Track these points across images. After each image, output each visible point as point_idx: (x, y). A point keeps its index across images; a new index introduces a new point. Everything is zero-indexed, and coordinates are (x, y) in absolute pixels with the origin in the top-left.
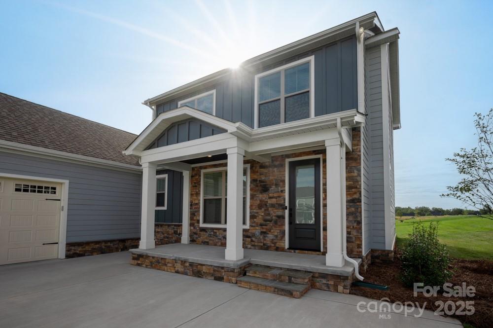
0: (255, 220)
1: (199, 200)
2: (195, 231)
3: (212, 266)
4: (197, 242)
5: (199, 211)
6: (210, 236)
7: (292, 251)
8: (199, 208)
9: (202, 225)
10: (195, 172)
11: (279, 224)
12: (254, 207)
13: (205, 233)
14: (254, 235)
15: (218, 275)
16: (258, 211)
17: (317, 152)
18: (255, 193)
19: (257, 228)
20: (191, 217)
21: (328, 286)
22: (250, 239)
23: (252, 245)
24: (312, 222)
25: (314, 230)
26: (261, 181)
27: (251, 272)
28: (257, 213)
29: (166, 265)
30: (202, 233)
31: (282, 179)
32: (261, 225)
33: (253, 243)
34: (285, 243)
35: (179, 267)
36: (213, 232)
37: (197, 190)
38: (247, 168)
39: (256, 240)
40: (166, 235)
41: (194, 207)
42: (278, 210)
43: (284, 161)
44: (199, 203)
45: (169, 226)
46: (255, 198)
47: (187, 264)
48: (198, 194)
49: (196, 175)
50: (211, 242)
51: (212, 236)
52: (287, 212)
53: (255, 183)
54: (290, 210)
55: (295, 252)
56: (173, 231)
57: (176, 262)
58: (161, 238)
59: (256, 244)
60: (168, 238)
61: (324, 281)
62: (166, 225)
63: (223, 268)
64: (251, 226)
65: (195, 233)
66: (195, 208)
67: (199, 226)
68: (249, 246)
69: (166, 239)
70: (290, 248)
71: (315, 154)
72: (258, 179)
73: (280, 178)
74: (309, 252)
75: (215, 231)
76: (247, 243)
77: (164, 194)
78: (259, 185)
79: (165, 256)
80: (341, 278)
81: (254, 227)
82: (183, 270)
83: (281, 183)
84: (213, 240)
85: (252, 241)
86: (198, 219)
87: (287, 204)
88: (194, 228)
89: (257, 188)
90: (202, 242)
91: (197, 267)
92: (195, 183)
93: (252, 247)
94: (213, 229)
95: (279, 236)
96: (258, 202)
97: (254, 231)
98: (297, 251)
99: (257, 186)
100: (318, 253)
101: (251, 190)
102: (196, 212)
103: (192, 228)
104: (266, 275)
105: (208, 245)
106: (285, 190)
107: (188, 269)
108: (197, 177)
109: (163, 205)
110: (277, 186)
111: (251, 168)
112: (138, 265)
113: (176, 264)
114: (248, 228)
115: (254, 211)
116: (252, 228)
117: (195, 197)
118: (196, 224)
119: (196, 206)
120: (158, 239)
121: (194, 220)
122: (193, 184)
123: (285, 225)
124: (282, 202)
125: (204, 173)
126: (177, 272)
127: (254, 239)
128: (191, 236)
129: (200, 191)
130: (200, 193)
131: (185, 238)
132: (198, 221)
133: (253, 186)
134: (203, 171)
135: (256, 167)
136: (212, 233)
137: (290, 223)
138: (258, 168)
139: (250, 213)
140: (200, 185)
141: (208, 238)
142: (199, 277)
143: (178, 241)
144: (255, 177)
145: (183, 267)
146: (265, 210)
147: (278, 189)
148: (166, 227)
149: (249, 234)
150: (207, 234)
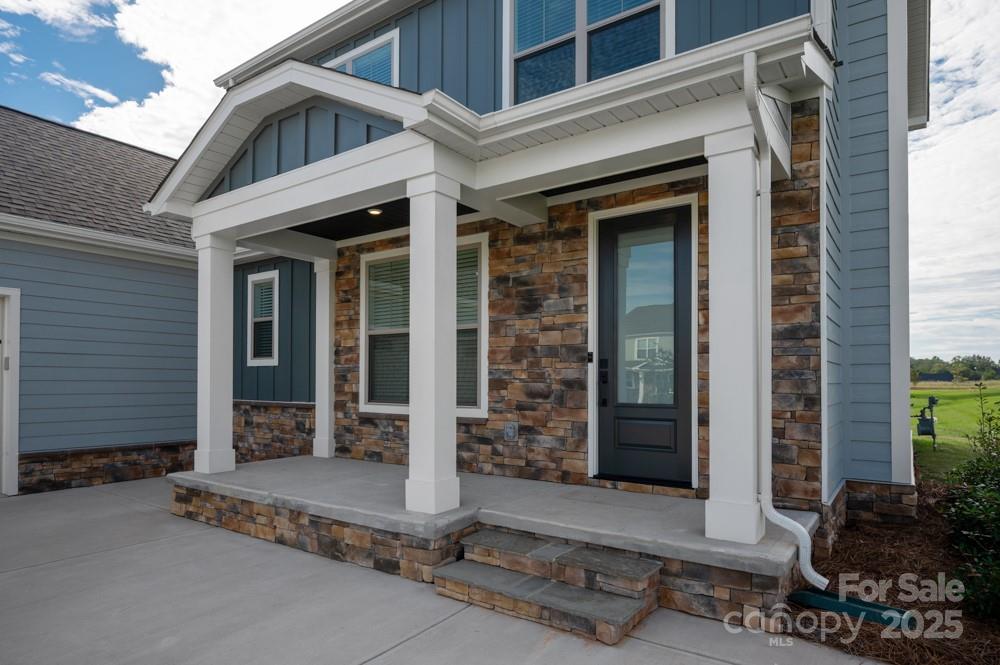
0: (504, 392)
1: (357, 339)
2: (346, 422)
3: (367, 528)
4: (352, 454)
5: (356, 369)
6: (385, 436)
7: (608, 484)
8: (357, 360)
9: (365, 407)
10: (346, 262)
11: (570, 404)
12: (500, 357)
13: (372, 429)
14: (500, 436)
15: (384, 555)
16: (513, 367)
17: (681, 187)
18: (503, 316)
19: (509, 415)
20: (336, 385)
21: (710, 603)
22: (489, 448)
23: (496, 465)
24: (668, 397)
25: (671, 423)
26: (519, 282)
27: (476, 550)
28: (509, 372)
29: (253, 520)
30: (365, 429)
31: (579, 272)
32: (520, 408)
33: (498, 459)
34: (586, 460)
35: (285, 527)
36: (394, 426)
37: (352, 312)
38: (480, 244)
39: (507, 451)
40: (276, 433)
41: (343, 358)
42: (567, 365)
43: (583, 218)
44: (357, 346)
45: (284, 408)
46: (503, 331)
47: (305, 521)
48: (353, 322)
49: (348, 268)
50: (387, 454)
51: (390, 436)
52: (592, 369)
53: (502, 287)
54: (602, 363)
55: (616, 488)
56: (293, 424)
57: (277, 514)
58: (267, 442)
59: (506, 461)
60: (281, 441)
61: (699, 588)
62: (277, 407)
63: (396, 536)
64: (492, 410)
65: (349, 430)
66: (347, 360)
67: (356, 409)
68: (488, 467)
69: (278, 445)
70: (599, 477)
71: (677, 193)
72: (512, 276)
73: (570, 271)
74: (656, 488)
75: (397, 423)
76: (481, 458)
77: (270, 323)
78: (514, 291)
79: (249, 493)
80: (755, 580)
81: (501, 412)
82: (293, 535)
83: (576, 286)
84: (393, 449)
85: (495, 452)
86: (354, 390)
87: (592, 346)
88: (345, 413)
89: (508, 302)
90: (366, 454)
91: (330, 531)
92: (345, 292)
93: (496, 471)
94: (391, 418)
95: (570, 440)
96: (512, 342)
97: (500, 425)
98: (621, 485)
99: (508, 296)
100: (683, 491)
101: (492, 306)
102: (349, 370)
103: (340, 415)
104: (519, 563)
105: (381, 461)
106: (586, 305)
107: (307, 535)
108: (351, 276)
109: (269, 354)
110: (564, 294)
111: (492, 243)
112: (190, 515)
113: (277, 518)
114: (486, 416)
115: (502, 367)
116: (495, 416)
117: (347, 331)
118: (349, 404)
119: (350, 356)
120: (259, 444)
121: (346, 394)
122: (341, 294)
123: (585, 408)
124: (579, 340)
125: (367, 263)
126: (280, 541)
127: (500, 447)
128: (337, 437)
129: (357, 313)
130: (358, 320)
131: (323, 443)
132: (355, 397)
133: (496, 294)
134: (365, 258)
135: (504, 241)
136: (391, 430)
137: (603, 402)
138: (511, 241)
139: (490, 373)
140: (358, 296)
141: (380, 442)
142: (335, 558)
143: (306, 449)
144: (503, 268)
145: (293, 526)
146: (531, 365)
147: (567, 303)
148: (278, 411)
149: (488, 434)
150: (378, 432)
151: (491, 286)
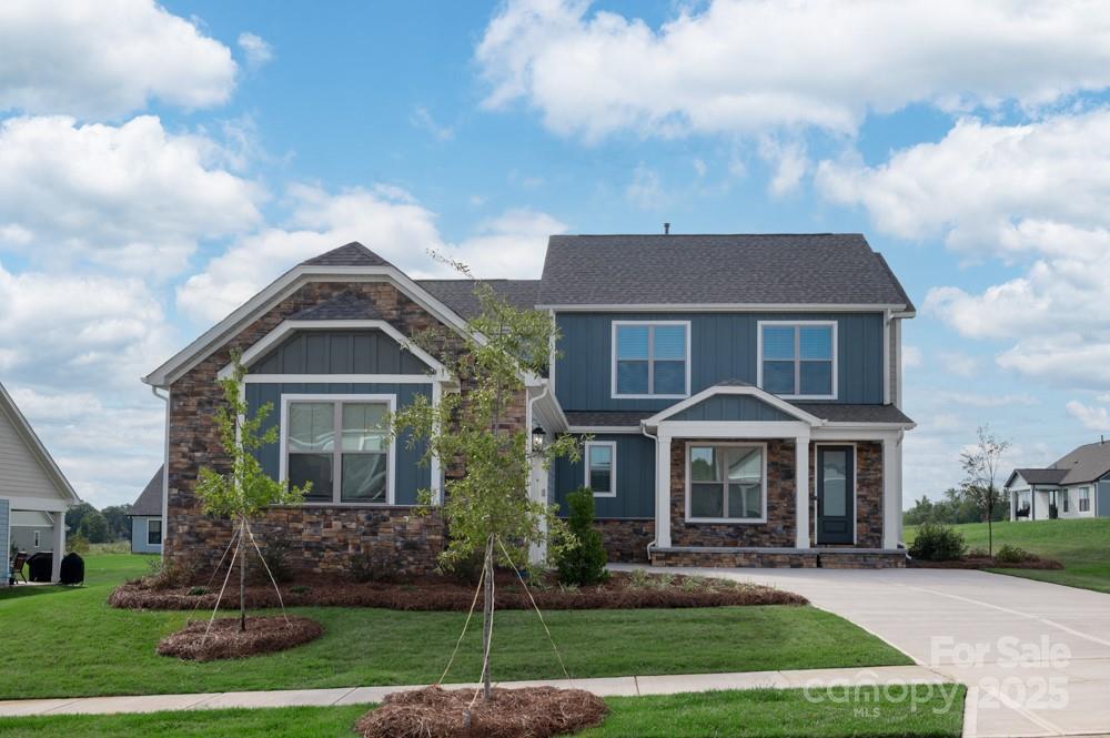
0: (776, 512)
1: (684, 485)
3: (788, 554)
5: (683, 500)
6: (704, 534)
7: (823, 546)
8: (684, 496)
9: (689, 519)
12: (772, 497)
13: (695, 530)
14: (774, 530)
15: (795, 562)
18: (774, 478)
19: (778, 522)
22: (767, 536)
23: (771, 544)
24: (843, 513)
26: (783, 465)
28: (775, 504)
30: (690, 531)
32: (784, 518)
33: (773, 541)
34: (813, 537)
37: (680, 471)
38: (763, 448)
39: (777, 537)
40: (615, 536)
44: (684, 489)
45: (622, 522)
46: (774, 485)
48: (682, 476)
49: (678, 448)
50: (707, 543)
51: (709, 534)
52: (816, 502)
53: (772, 467)
54: (819, 501)
56: (631, 530)
59: (777, 541)
62: (617, 521)
63: (800, 555)
64: (768, 519)
65: (680, 532)
66: (677, 495)
67: (683, 521)
68: (768, 545)
69: (617, 543)
70: (819, 543)
72: (779, 463)
75: (714, 527)
76: (763, 541)
77: (609, 472)
78: (780, 470)
81: (774, 520)
84: (712, 540)
85: (771, 537)
86: (683, 511)
88: (677, 524)
89: (777, 474)
90: (691, 544)
92: (676, 460)
94: (710, 524)
96: (779, 490)
97: (774, 526)
99: (777, 471)
101: (769, 475)
102: (678, 501)
103: (673, 524)
106: (814, 478)
108: (679, 452)
109: (608, 489)
111: (769, 448)
114: (766, 522)
115: (772, 501)
116: (770, 522)
117: (677, 481)
118: (679, 519)
121: (677, 513)
125: (690, 446)
127: (774, 535)
128: (672, 535)
129: (684, 472)
130: (684, 475)
132: (683, 515)
133: (771, 470)
134: (689, 444)
135: (776, 448)
136: (709, 530)
137: (818, 515)
138: (779, 449)
139: (768, 504)
140: (684, 463)
141: (701, 536)
144: (775, 459)
145: (747, 560)
146: (789, 500)
148: (617, 523)
149: (768, 530)
150: (699, 532)
151: (768, 465)
